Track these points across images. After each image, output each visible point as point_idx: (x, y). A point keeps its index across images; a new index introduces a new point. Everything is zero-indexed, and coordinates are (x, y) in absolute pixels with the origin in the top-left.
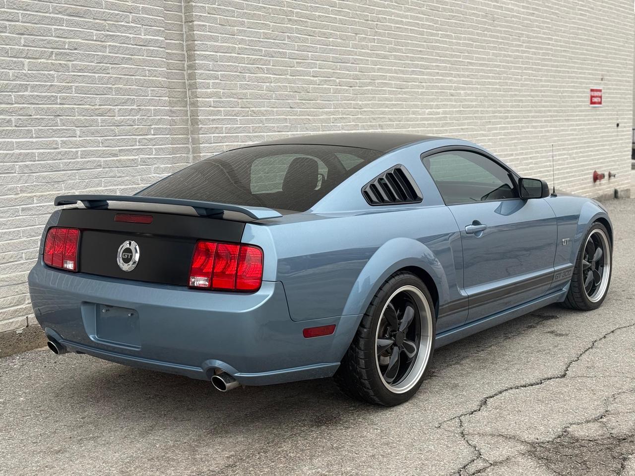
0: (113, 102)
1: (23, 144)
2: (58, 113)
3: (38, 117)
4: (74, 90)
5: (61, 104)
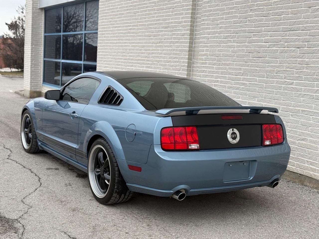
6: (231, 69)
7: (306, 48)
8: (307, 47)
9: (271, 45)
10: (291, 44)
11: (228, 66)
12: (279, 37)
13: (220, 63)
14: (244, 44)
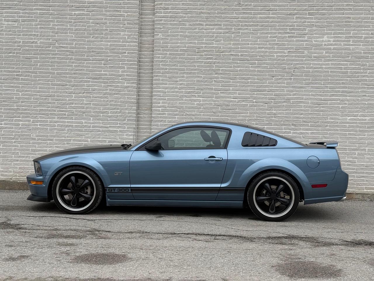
0: (108, 109)
1: (69, 122)
2: (84, 112)
3: (76, 113)
4: (92, 104)
5: (86, 109)
6: (198, 118)
7: (272, 104)
8: (274, 103)
9: (240, 101)
10: (259, 101)
11: (194, 116)
12: (247, 95)
13: (183, 114)
14: (211, 99)
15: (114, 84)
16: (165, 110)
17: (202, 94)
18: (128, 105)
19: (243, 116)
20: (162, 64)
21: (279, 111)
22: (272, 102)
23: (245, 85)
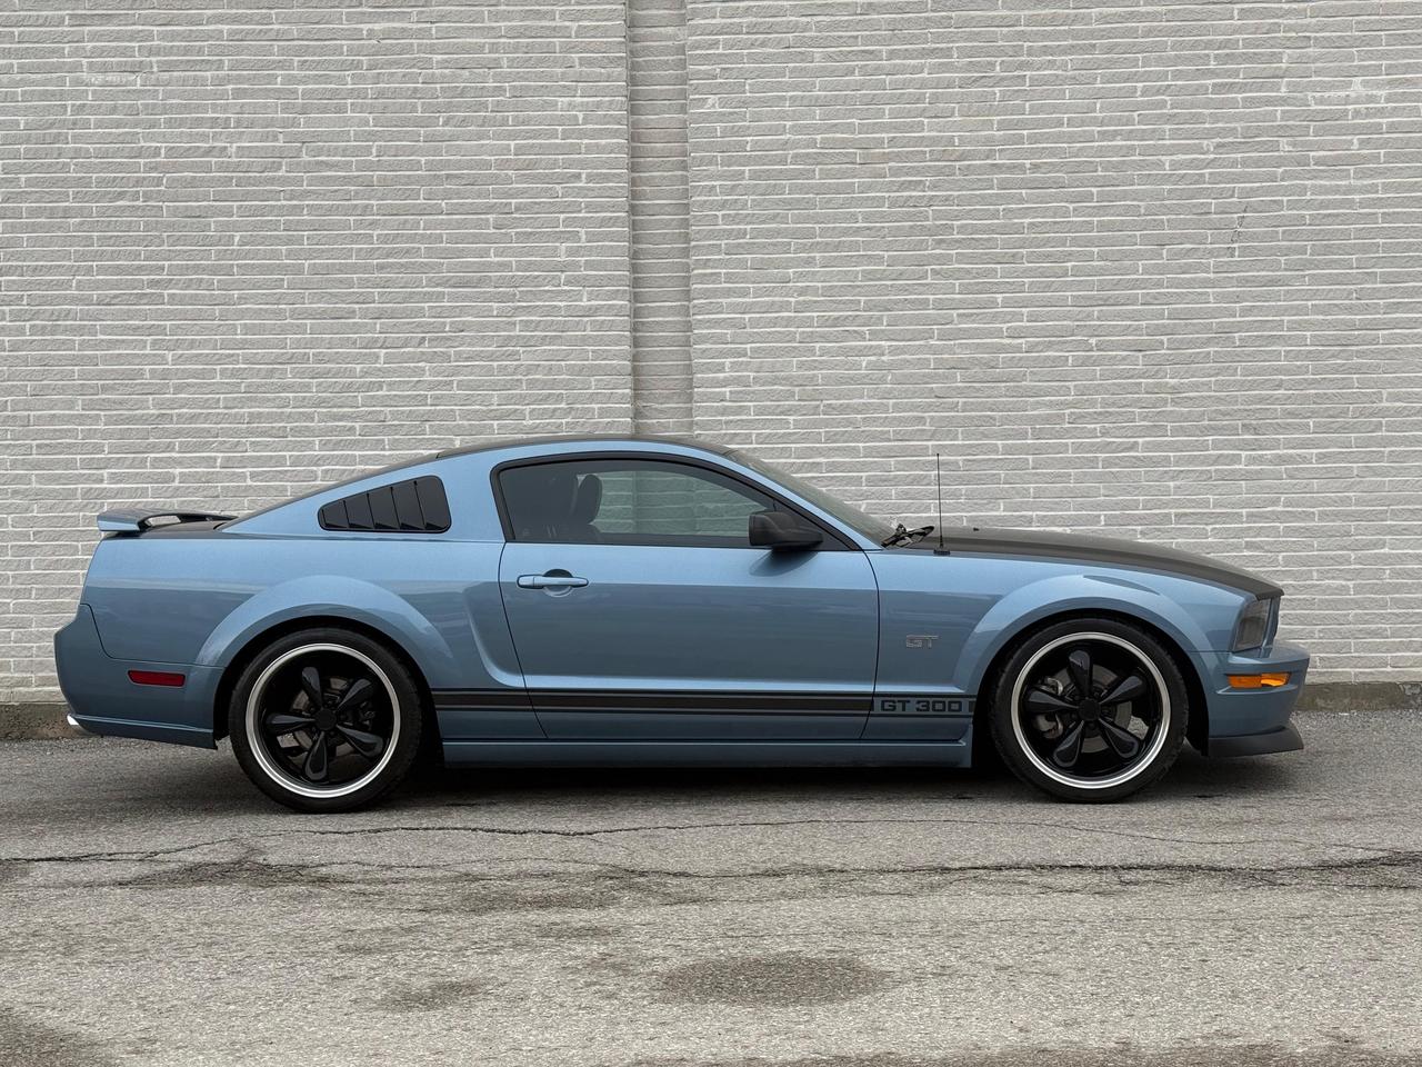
0: (522, 399)
1: (370, 457)
2: (425, 418)
3: (396, 423)
4: (455, 385)
5: (432, 405)
7: (1163, 352)
8: (1168, 349)
9: (1037, 344)
10: (1112, 341)
11: (859, 412)
12: (1065, 323)
13: (818, 406)
14: (922, 342)
15: (540, 300)
16: (748, 393)
17: (888, 325)
18: (599, 380)
19: (1050, 405)
20: (723, 215)
21: (1193, 376)
22: (1162, 343)
23: (1053, 282)
